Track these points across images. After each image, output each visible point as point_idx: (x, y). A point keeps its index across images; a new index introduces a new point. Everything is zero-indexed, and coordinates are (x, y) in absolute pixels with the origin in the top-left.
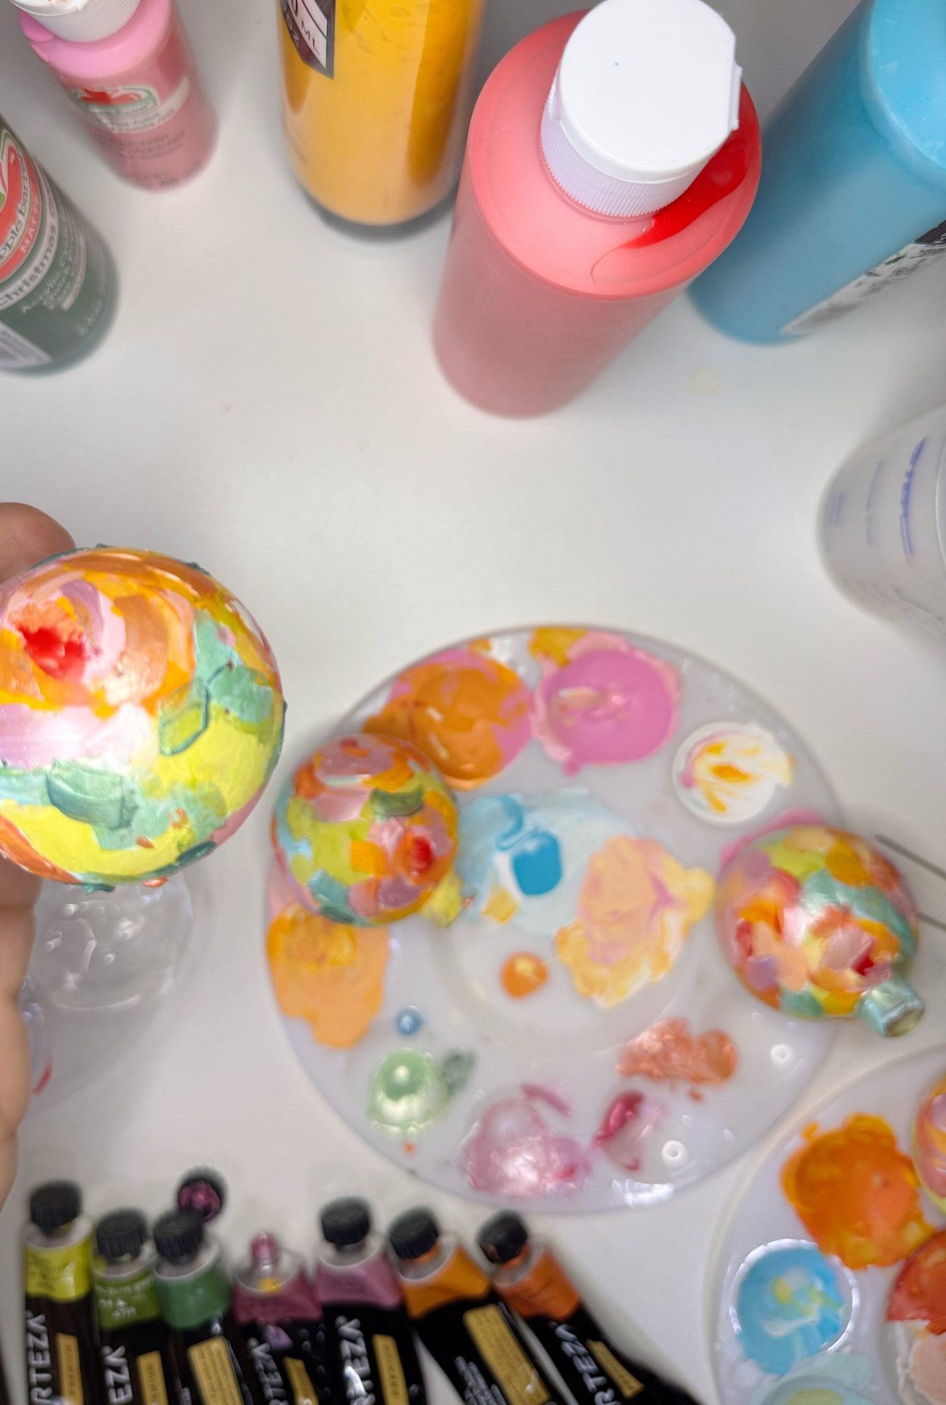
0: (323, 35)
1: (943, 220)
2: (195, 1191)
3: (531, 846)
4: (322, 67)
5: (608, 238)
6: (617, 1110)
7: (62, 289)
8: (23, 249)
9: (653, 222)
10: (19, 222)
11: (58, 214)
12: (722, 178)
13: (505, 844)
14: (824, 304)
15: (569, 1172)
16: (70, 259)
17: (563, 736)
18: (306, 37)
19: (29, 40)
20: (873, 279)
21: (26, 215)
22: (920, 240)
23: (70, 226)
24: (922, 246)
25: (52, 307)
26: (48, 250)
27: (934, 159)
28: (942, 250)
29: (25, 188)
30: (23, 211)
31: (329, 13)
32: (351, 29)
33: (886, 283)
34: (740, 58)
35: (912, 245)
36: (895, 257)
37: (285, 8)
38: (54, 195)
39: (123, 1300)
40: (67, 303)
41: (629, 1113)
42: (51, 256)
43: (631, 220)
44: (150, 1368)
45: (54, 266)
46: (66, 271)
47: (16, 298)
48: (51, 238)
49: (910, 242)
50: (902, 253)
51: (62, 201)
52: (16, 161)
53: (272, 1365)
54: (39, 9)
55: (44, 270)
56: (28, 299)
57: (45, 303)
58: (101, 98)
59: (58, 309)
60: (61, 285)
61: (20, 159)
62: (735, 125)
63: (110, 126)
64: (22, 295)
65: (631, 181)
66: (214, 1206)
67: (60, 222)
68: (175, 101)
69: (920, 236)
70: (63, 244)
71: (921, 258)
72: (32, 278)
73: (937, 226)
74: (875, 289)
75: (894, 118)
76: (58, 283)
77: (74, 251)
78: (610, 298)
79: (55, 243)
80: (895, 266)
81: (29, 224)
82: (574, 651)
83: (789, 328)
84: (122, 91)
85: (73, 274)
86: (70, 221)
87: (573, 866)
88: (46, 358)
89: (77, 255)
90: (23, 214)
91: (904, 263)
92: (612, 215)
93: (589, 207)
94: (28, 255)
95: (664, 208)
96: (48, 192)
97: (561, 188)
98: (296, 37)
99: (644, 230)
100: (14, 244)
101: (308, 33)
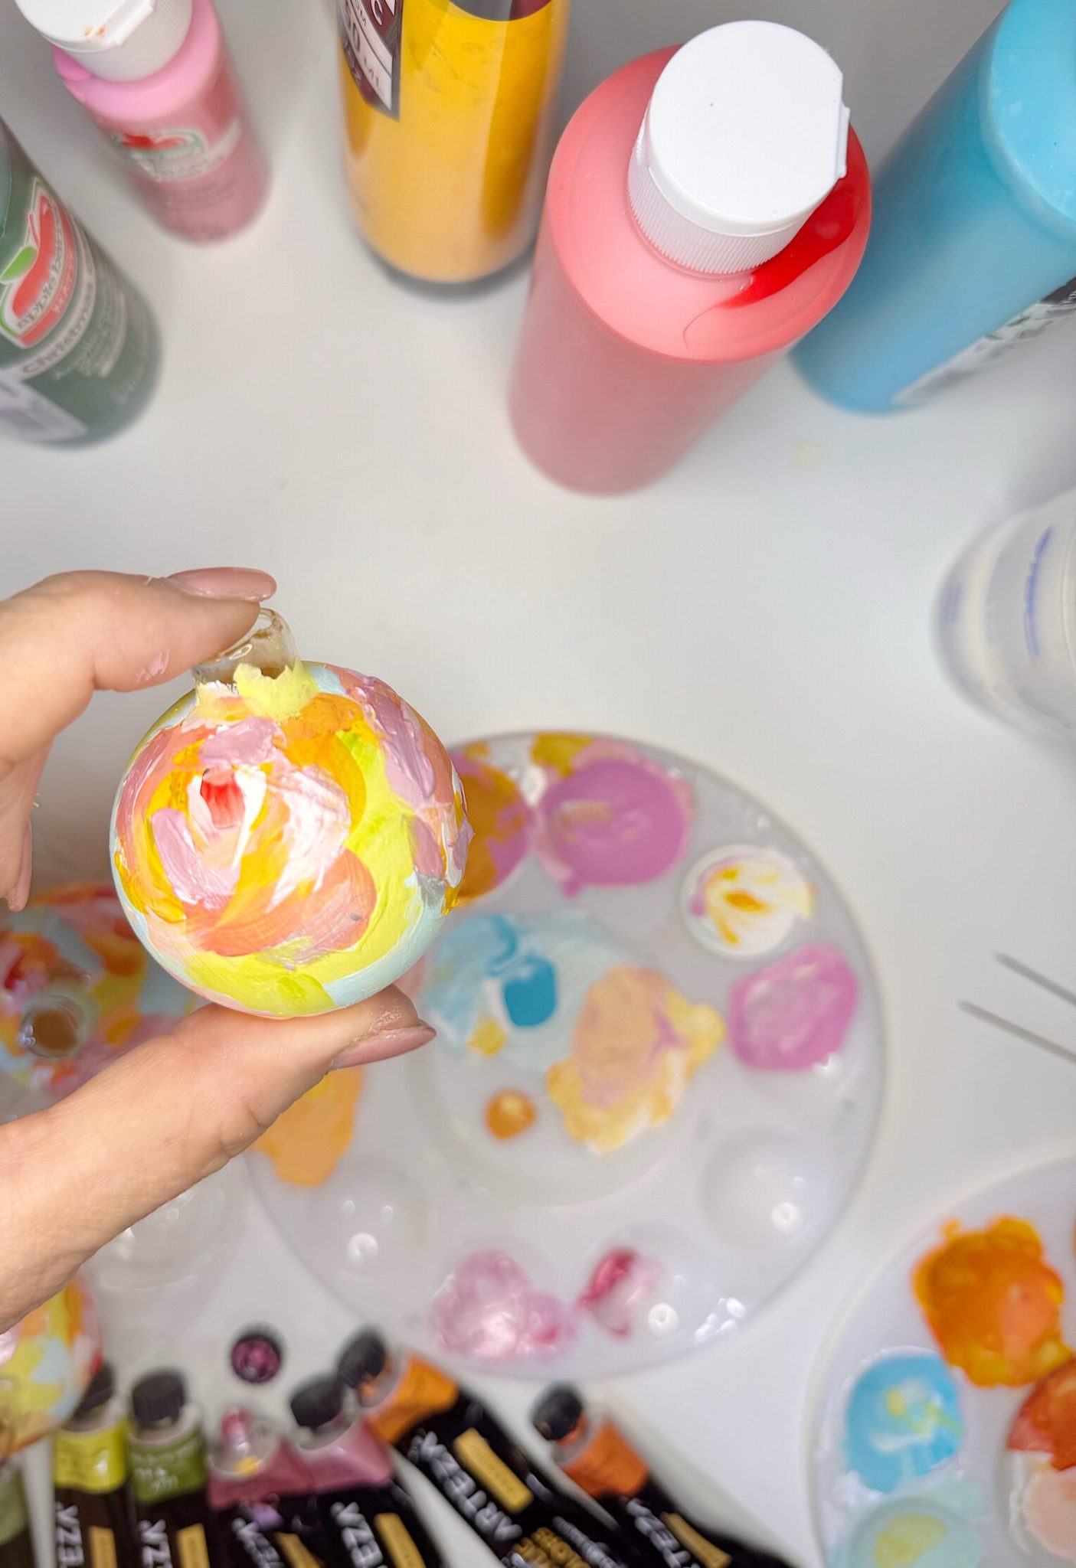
0: (388, 73)
1: (1072, 277)
2: (251, 1348)
3: (524, 973)
4: (386, 108)
5: (701, 297)
6: (606, 1268)
7: (100, 353)
8: (57, 309)
9: (752, 280)
10: (53, 279)
11: (96, 270)
12: (829, 231)
13: (496, 968)
14: (940, 371)
15: (550, 1335)
16: (108, 320)
17: (564, 853)
18: (368, 75)
19: (63, 79)
20: (994, 343)
21: (61, 271)
22: (1048, 299)
23: (109, 285)
24: (1049, 307)
25: (88, 373)
26: (85, 310)
27: (1062, 210)
28: (1070, 310)
29: (59, 242)
30: (57, 267)
31: (394, 49)
32: (419, 66)
33: (1010, 346)
34: (847, 98)
35: (1037, 305)
36: (1018, 318)
37: (346, 44)
38: (92, 250)
39: (165, 1468)
40: (106, 368)
41: (619, 1272)
42: (87, 316)
43: (728, 277)
44: (192, 1542)
45: (91, 327)
46: (104, 333)
47: (48, 364)
48: (88, 298)
49: (1034, 302)
50: (1026, 313)
51: (99, 256)
52: (49, 213)
53: (264, 1542)
54: (74, 45)
55: (80, 332)
56: (62, 364)
57: (81, 369)
58: (142, 142)
59: (96, 376)
60: (98, 349)
61: (54, 211)
62: (842, 172)
63: (153, 174)
64: (55, 360)
65: (728, 234)
66: (270, 1368)
67: (99, 281)
68: (224, 146)
69: (1045, 297)
70: (101, 304)
71: (1048, 320)
72: (67, 341)
73: (1065, 284)
74: (997, 353)
75: (1018, 165)
76: (95, 346)
77: (113, 311)
78: (705, 363)
79: (92, 303)
80: (1019, 328)
81: (63, 281)
82: (578, 760)
83: (902, 396)
84: (165, 134)
85: (111, 337)
86: (109, 280)
87: (569, 997)
88: (78, 428)
89: (116, 316)
90: (57, 271)
91: (1029, 325)
93: (682, 263)
94: (62, 315)
95: (764, 263)
96: (85, 247)
97: (650, 242)
98: (358, 76)
99: (741, 288)
100: (48, 303)
101: (371, 71)
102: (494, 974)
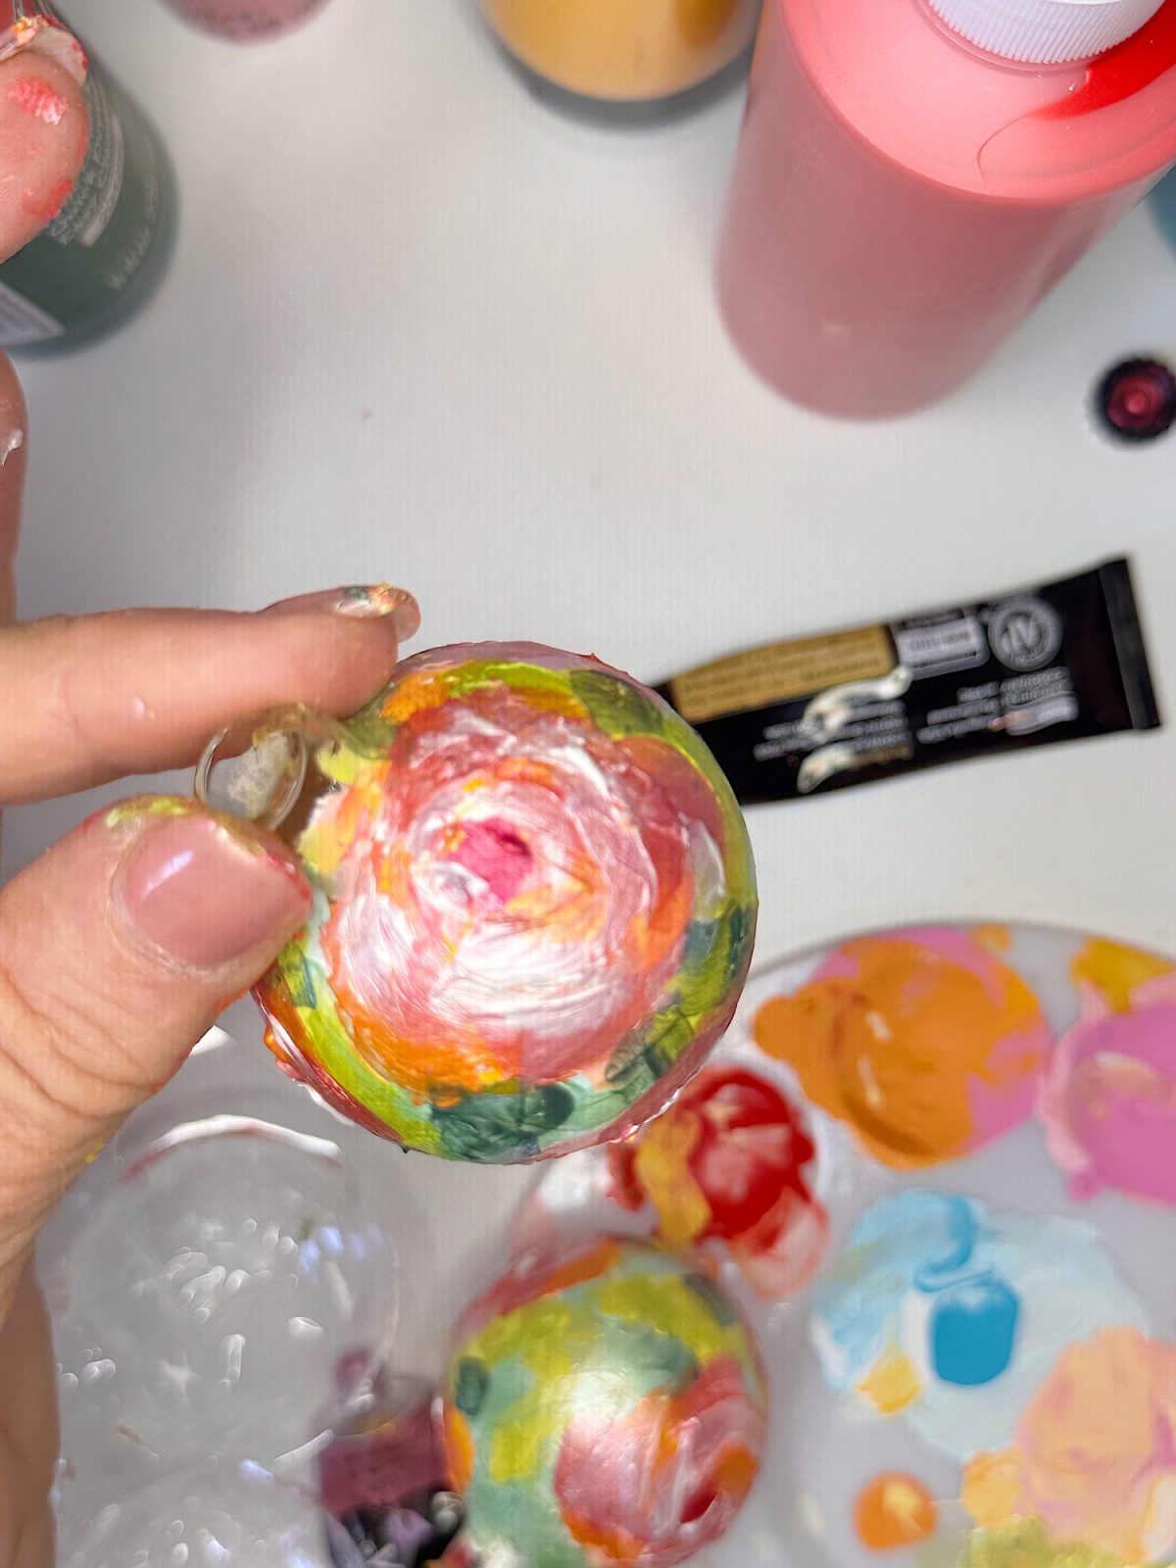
3: (973, 1299)
7: (83, 208)
9: (1088, 74)
13: (930, 1281)
16: (96, 158)
23: (97, 100)
25: (64, 240)
40: (91, 234)
43: (1048, 70)
57: (53, 234)
59: (75, 242)
60: (80, 203)
76: (75, 199)
77: (103, 144)
82: (1144, 993)
85: (100, 185)
86: (95, 92)
88: (54, 328)
89: (107, 150)
92: (1016, 58)
99: (1071, 89)
102: (926, 1289)
